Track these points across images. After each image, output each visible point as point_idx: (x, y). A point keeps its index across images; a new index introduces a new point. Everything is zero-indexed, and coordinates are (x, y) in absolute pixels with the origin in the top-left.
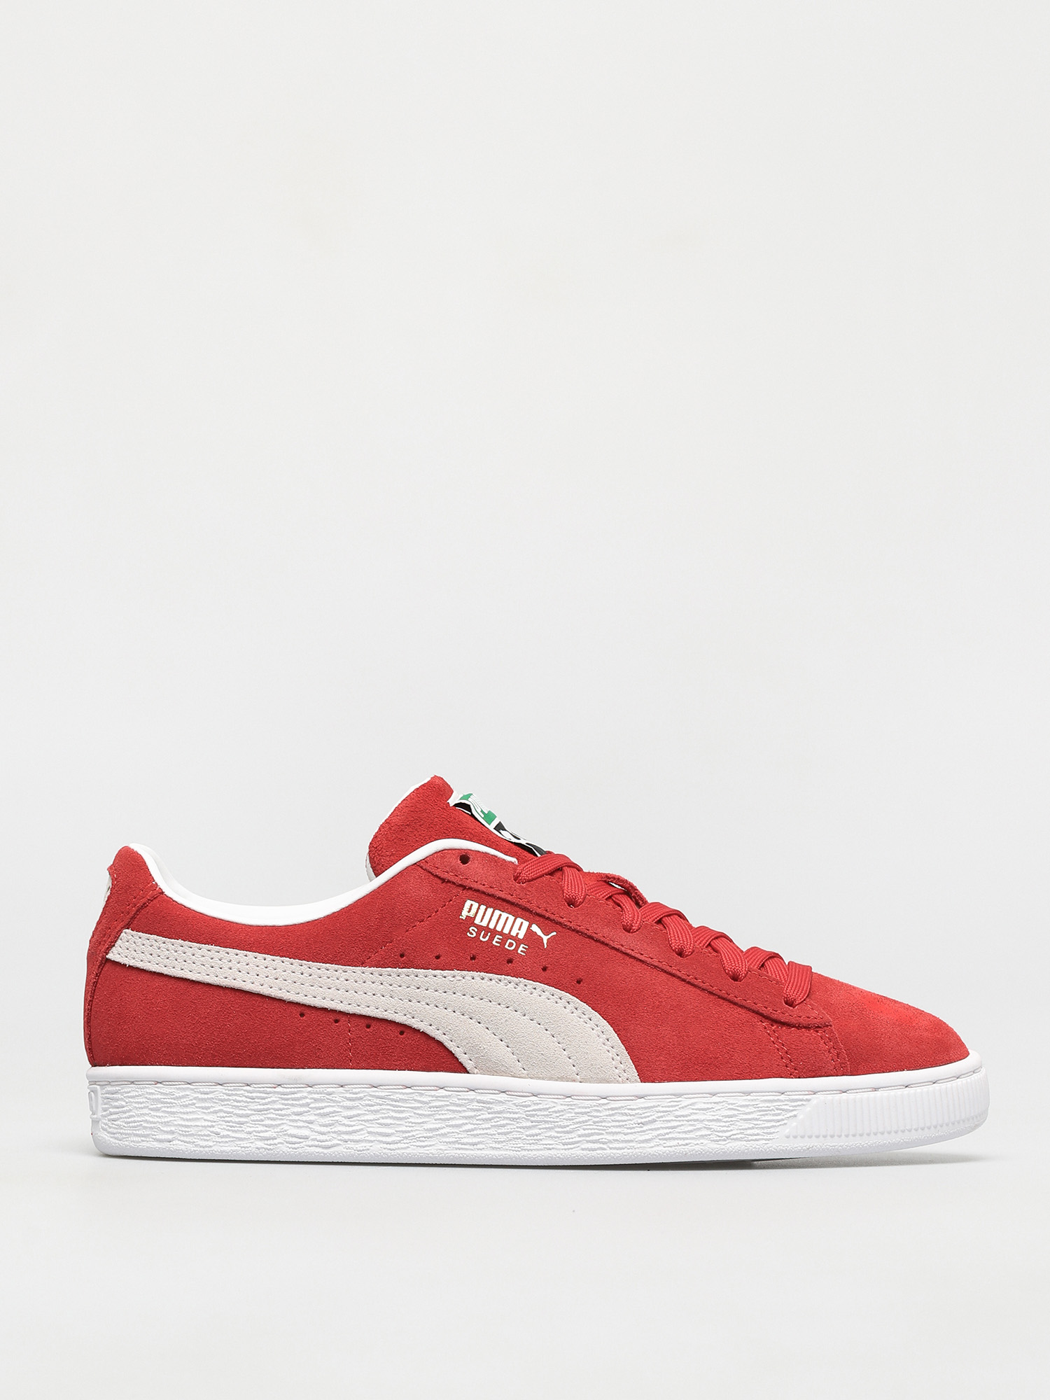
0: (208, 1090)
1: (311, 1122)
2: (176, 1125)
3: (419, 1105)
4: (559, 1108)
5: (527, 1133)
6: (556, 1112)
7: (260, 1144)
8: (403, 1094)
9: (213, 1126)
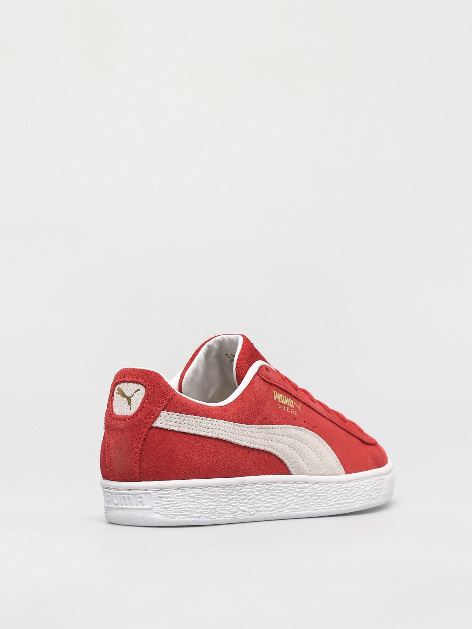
0: (214, 490)
1: (246, 503)
2: (202, 509)
3: (279, 491)
4: (326, 489)
5: (316, 502)
6: (326, 491)
7: (231, 516)
8: (274, 486)
9: (215, 508)
